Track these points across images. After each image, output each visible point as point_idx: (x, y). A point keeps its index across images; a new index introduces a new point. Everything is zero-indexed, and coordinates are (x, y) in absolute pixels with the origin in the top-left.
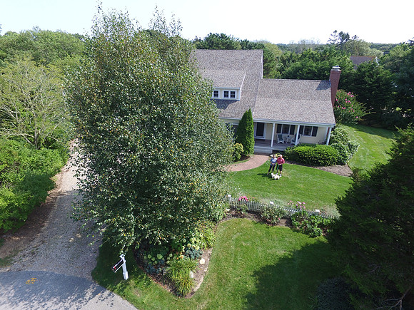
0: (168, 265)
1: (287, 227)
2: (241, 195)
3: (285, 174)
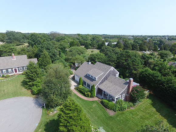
3: (94, 105)
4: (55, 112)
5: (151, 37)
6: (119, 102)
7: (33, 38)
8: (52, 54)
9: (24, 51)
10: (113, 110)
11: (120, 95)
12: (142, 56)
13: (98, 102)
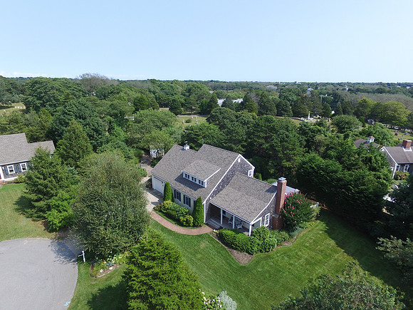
3: (203, 245)
4: (111, 268)
5: (315, 86)
6: (258, 233)
7: (39, 90)
8: (92, 129)
9: (17, 122)
10: (247, 252)
11: (259, 217)
12: (301, 129)
13: (211, 236)
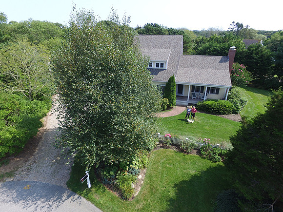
0: (117, 179)
1: (197, 155)
2: (167, 133)
